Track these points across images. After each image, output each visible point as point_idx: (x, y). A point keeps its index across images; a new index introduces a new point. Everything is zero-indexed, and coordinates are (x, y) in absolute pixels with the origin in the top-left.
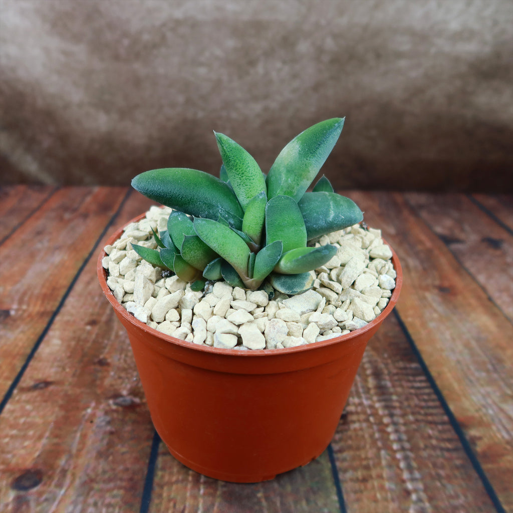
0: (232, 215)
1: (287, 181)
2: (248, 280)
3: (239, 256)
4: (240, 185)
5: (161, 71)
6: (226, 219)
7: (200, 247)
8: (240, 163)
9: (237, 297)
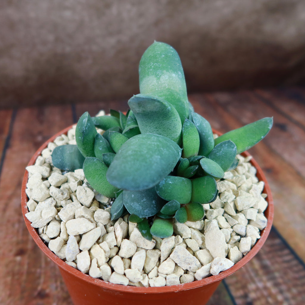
5: (32, 15)
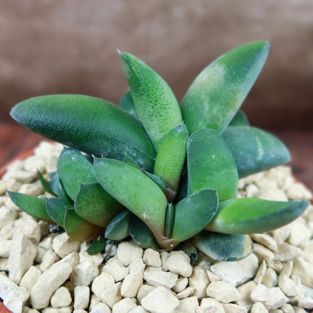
0: (141, 153)
1: (210, 111)
2: (165, 240)
3: (155, 210)
4: (152, 115)
6: (134, 158)
7: (102, 199)
8: (153, 88)
9: (150, 263)
